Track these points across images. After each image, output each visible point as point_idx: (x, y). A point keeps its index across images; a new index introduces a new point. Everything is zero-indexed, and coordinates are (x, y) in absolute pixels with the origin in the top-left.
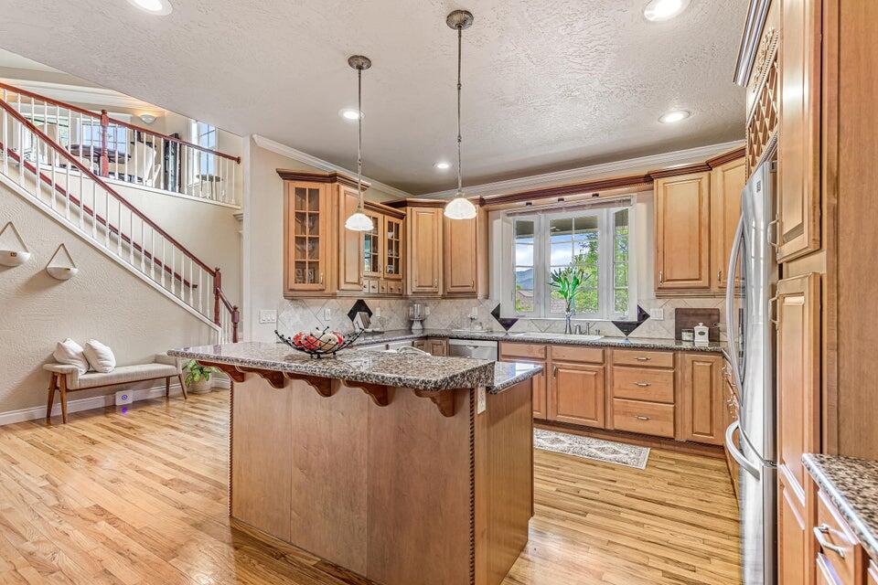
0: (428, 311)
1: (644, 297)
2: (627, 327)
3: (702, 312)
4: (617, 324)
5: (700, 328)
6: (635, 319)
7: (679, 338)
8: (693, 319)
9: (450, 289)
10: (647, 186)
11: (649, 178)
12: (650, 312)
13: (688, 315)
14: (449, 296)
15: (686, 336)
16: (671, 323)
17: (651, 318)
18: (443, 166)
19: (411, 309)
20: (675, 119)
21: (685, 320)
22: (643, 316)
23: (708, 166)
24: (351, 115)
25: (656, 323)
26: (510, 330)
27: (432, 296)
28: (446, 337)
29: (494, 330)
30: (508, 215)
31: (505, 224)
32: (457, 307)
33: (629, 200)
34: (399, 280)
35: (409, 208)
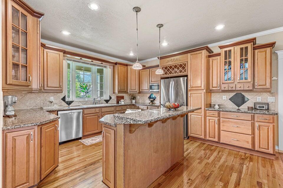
1: (110, 93)
4: (105, 101)
5: (122, 100)
6: (109, 99)
7: (118, 103)
8: (120, 98)
11: (115, 64)
12: (112, 97)
15: (120, 102)
21: (118, 98)
23: (127, 65)
26: (70, 105)
30: (68, 59)
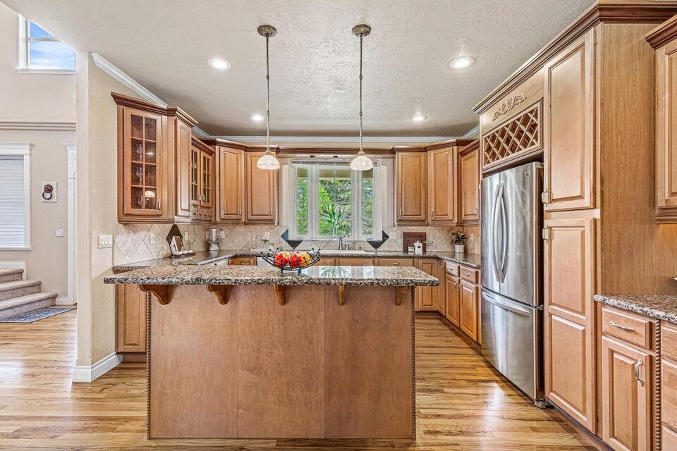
0: (223, 234)
1: (386, 225)
2: (376, 245)
3: (418, 234)
4: (370, 242)
5: (418, 244)
6: (381, 240)
7: (406, 250)
8: (412, 238)
9: (250, 217)
10: (391, 155)
11: (393, 151)
12: (390, 235)
13: (410, 236)
14: (250, 222)
15: (410, 249)
16: (401, 242)
17: (390, 238)
18: (258, 119)
19: (207, 233)
20: (419, 119)
21: (409, 239)
22: (385, 237)
23: (425, 150)
24: (219, 64)
25: (392, 241)
26: (297, 248)
27: (237, 222)
28: (255, 255)
29: (284, 249)
30: (293, 162)
31: (290, 168)
32: (251, 232)
34: (209, 208)
35: (217, 147)
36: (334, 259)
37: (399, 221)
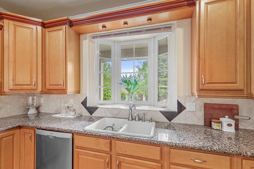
1: (182, 95)
3: (224, 107)
4: (163, 112)
6: (176, 111)
9: (48, 87)
13: (214, 109)
14: (47, 92)
15: (215, 125)
16: (201, 114)
17: (187, 110)
21: (212, 112)
22: (181, 108)
25: (190, 113)
29: (83, 114)
31: (90, 43)
33: (170, 27)
35: (6, 21)
36: (109, 141)
37: (200, 90)
